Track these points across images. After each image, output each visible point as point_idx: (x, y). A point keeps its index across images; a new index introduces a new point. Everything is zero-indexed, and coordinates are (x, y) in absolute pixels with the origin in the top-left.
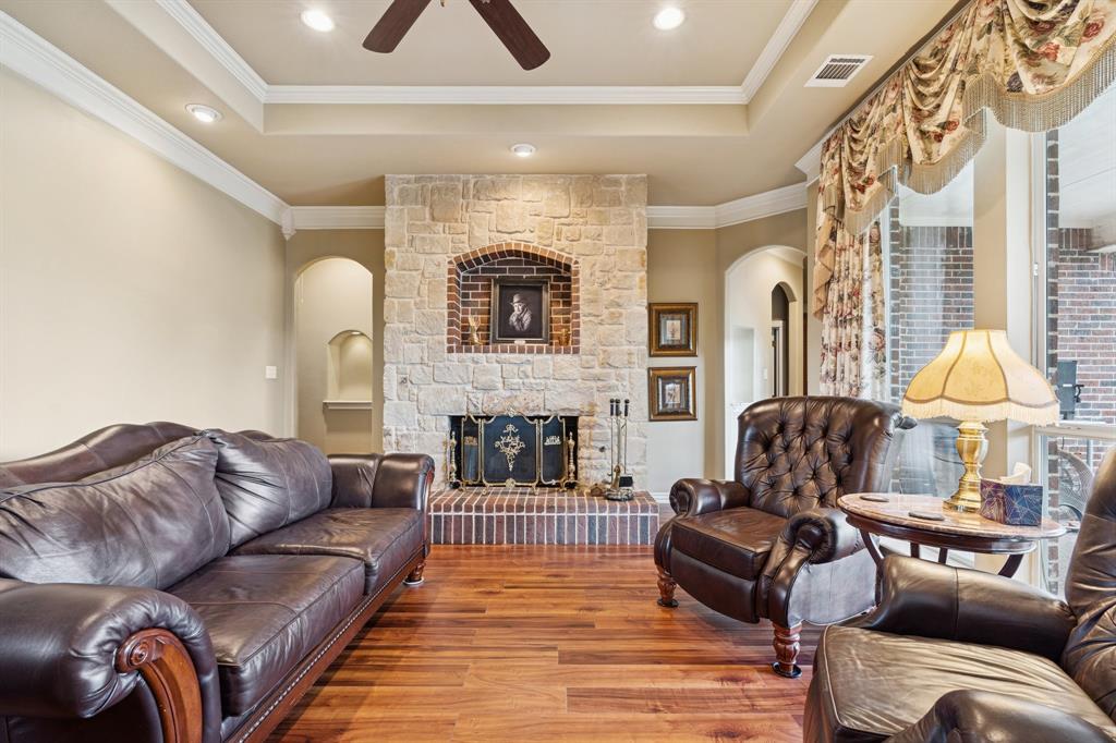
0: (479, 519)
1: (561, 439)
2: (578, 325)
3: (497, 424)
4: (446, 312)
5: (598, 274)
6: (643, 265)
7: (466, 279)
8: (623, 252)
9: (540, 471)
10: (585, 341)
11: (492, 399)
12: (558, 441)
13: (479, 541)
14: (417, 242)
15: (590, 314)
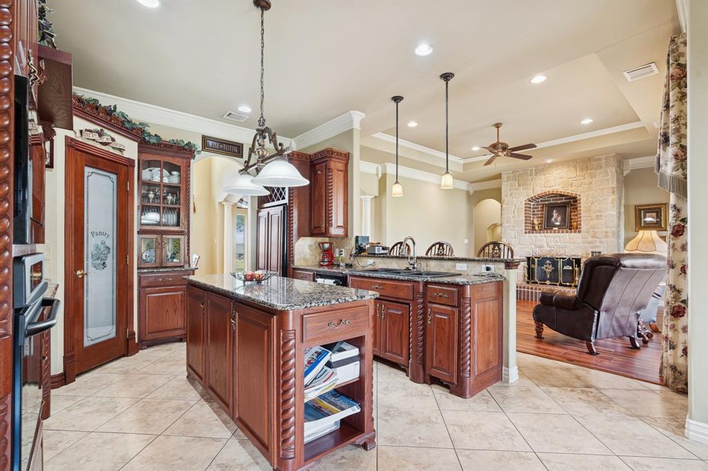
0: (532, 292)
1: (573, 267)
2: (581, 221)
3: (542, 261)
4: (524, 219)
5: (590, 199)
6: (614, 193)
7: (534, 205)
8: (602, 189)
9: (561, 279)
10: (583, 227)
11: (542, 251)
12: (571, 268)
13: (532, 300)
14: (513, 195)
15: (586, 216)
